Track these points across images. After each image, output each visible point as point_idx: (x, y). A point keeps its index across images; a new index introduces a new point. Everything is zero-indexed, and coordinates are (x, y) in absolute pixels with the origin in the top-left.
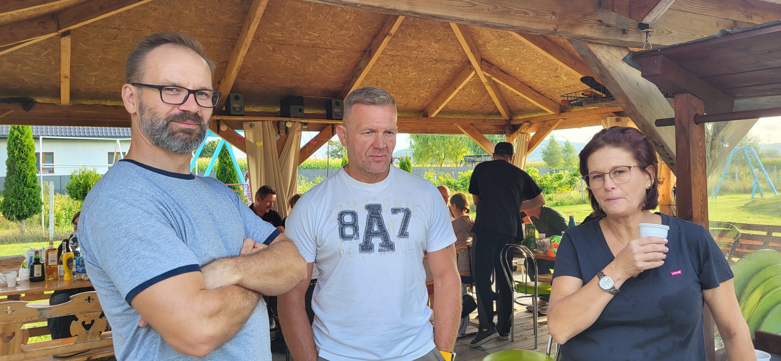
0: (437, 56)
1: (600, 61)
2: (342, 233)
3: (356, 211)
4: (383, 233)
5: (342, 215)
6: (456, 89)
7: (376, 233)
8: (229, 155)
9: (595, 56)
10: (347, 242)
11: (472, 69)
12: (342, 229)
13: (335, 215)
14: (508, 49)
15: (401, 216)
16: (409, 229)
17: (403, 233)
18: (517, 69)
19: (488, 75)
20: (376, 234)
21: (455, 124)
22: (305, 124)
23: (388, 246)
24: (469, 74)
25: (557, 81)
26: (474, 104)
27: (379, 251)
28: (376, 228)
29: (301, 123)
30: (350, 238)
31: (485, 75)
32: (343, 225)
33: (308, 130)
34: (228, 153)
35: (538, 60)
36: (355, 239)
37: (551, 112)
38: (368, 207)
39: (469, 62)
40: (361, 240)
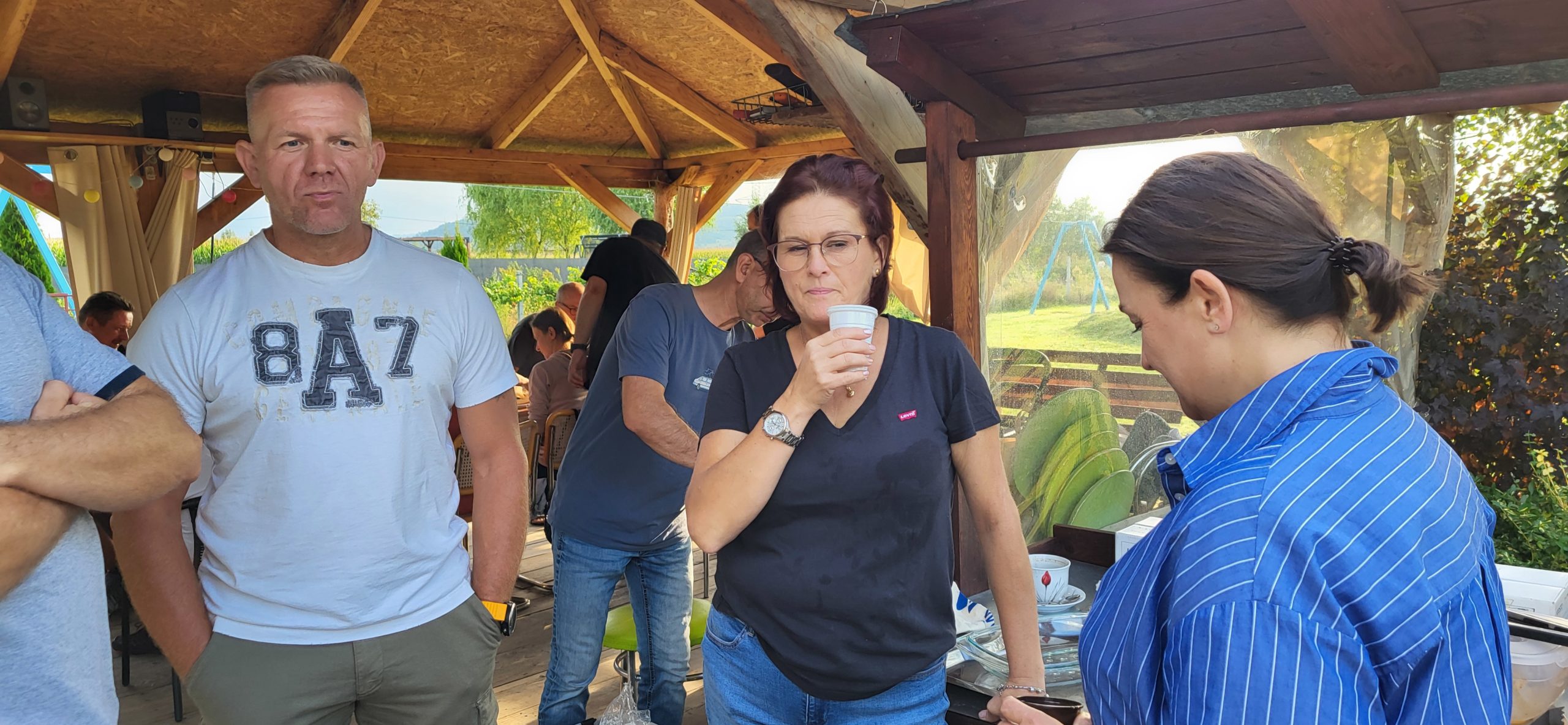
0: (507, 18)
1: (795, 33)
2: (262, 370)
3: (295, 324)
4: (356, 367)
5: (260, 332)
6: (549, 91)
7: (341, 369)
8: (26, 227)
9: (786, 23)
10: (275, 389)
11: (582, 50)
12: (261, 360)
13: (245, 333)
14: (654, 14)
15: (395, 333)
16: (414, 360)
17: (401, 368)
18: (673, 55)
19: (614, 64)
20: (340, 371)
21: (550, 165)
22: (208, 155)
23: (368, 393)
24: (576, 61)
25: (749, 84)
26: (589, 125)
27: (348, 404)
28: (339, 359)
29: (198, 152)
30: (281, 379)
31: (609, 66)
32: (263, 353)
33: (215, 169)
34: (23, 223)
35: (711, 39)
36: (293, 381)
37: (740, 146)
38: (322, 315)
39: (576, 36)
40: (306, 382)
